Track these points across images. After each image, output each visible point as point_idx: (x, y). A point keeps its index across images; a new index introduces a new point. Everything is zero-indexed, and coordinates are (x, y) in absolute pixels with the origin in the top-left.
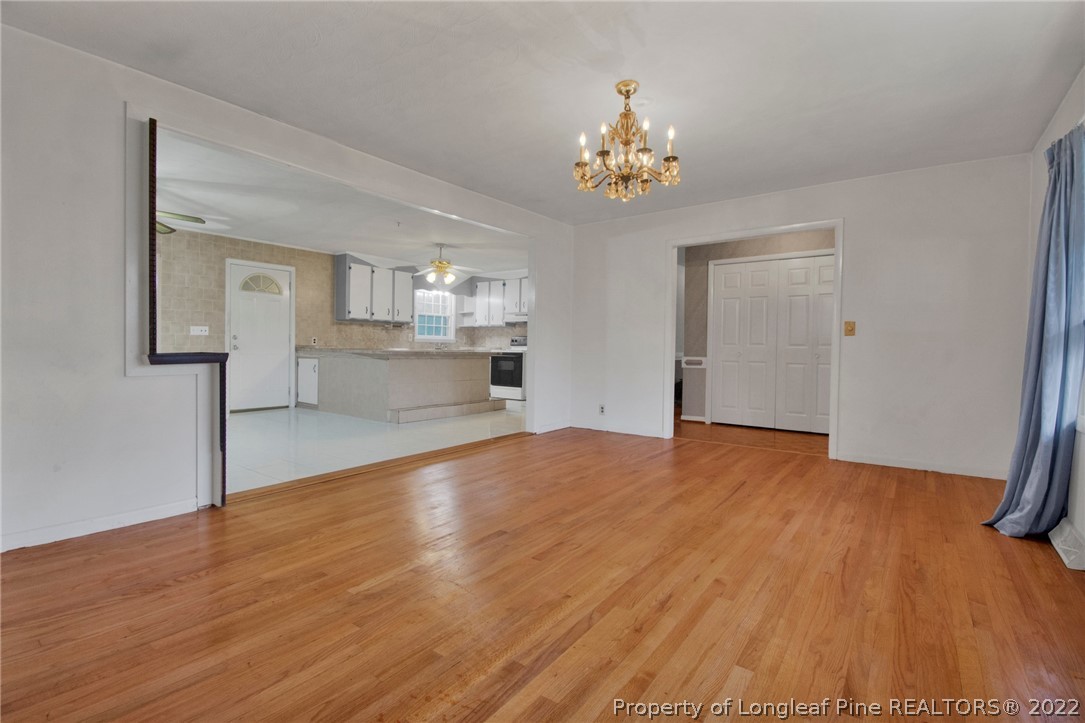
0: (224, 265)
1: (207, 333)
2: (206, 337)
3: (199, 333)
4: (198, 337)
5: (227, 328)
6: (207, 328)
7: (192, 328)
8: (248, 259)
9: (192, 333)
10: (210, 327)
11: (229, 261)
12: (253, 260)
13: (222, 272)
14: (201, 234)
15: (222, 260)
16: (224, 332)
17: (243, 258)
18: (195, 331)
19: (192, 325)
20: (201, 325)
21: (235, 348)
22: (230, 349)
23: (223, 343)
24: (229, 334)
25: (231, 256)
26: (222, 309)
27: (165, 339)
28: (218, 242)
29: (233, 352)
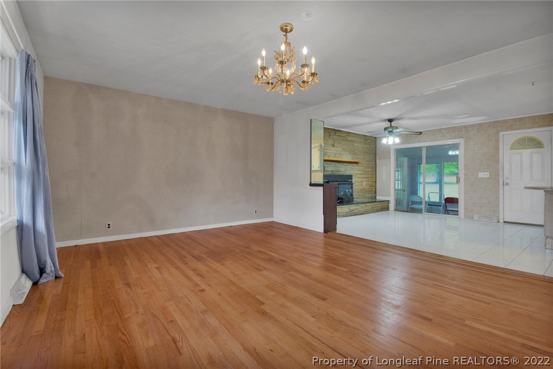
0: (499, 136)
1: (488, 176)
2: (488, 178)
3: (483, 176)
4: (482, 178)
5: (501, 173)
6: (488, 173)
7: (479, 173)
8: (515, 129)
9: (479, 176)
10: (490, 173)
11: (502, 133)
12: (519, 129)
13: (497, 140)
14: (485, 123)
15: (498, 133)
16: (498, 175)
17: (511, 130)
18: (481, 175)
19: (480, 172)
20: (485, 172)
21: (507, 184)
22: (503, 185)
23: (498, 181)
24: (502, 177)
25: (503, 131)
26: (498, 162)
27: (465, 180)
28: (495, 124)
29: (505, 187)
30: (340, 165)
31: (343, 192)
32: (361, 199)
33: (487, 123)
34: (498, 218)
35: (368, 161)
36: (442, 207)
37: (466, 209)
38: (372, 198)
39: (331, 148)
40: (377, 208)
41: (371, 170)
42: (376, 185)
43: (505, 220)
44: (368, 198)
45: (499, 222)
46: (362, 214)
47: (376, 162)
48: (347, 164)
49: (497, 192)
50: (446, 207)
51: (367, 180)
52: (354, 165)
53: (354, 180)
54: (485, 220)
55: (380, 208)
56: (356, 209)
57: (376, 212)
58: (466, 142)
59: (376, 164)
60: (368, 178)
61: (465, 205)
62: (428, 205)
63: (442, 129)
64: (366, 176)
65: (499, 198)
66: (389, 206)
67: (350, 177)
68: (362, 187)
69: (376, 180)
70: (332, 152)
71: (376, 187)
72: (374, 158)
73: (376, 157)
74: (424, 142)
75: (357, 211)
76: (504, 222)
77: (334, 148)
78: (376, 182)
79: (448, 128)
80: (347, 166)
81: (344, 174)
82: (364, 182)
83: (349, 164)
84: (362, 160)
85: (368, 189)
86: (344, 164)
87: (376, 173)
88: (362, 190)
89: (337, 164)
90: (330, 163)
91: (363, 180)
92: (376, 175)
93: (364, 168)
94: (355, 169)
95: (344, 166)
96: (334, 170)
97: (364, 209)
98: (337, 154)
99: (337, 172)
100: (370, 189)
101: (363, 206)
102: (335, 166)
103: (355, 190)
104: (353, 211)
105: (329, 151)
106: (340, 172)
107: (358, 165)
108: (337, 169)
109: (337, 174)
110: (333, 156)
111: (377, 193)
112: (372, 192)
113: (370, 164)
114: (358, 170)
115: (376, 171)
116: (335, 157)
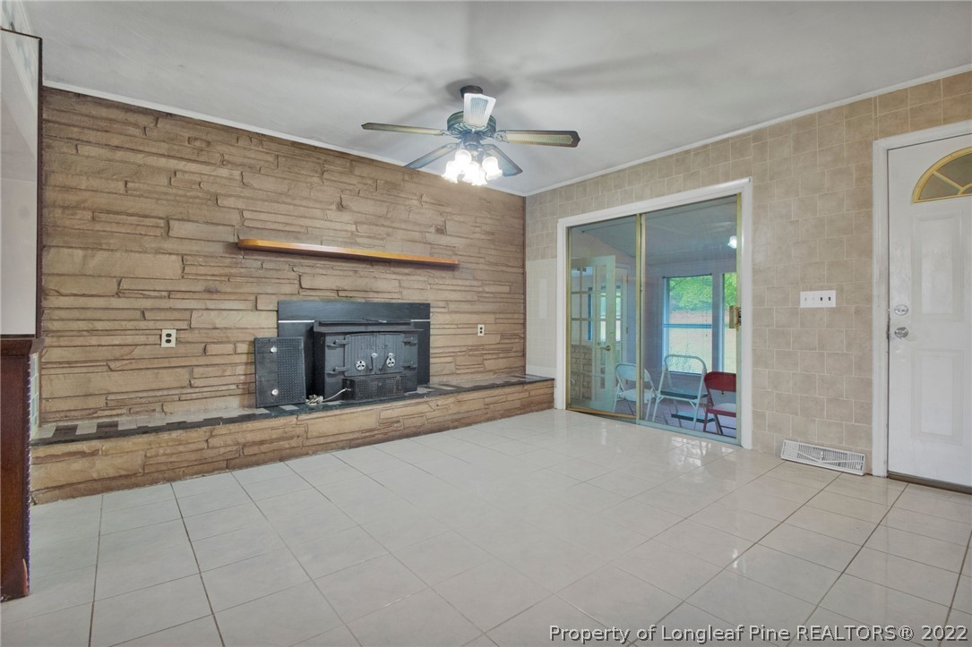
0: (870, 155)
1: (833, 304)
2: (832, 310)
3: (818, 304)
4: (814, 311)
5: (878, 291)
6: (833, 294)
7: (803, 295)
9: (803, 305)
10: (840, 291)
11: (880, 145)
12: (946, 122)
13: (866, 173)
14: (820, 114)
15: (865, 148)
16: (870, 298)
18: (810, 300)
19: (805, 289)
20: (822, 288)
21: (902, 332)
22: (888, 337)
23: (868, 324)
24: (884, 304)
25: (886, 133)
26: (867, 251)
27: (756, 316)
28: (859, 114)
29: (895, 341)
30: (377, 271)
31: (363, 358)
32: (470, 377)
33: (829, 111)
34: (867, 458)
35: (491, 264)
36: (697, 401)
37: (757, 416)
38: (510, 370)
39: (333, 213)
40: (507, 405)
41: (506, 289)
42: (525, 333)
43: (894, 469)
44: (494, 372)
45: (869, 474)
46: (441, 428)
47: (523, 266)
48: (406, 270)
49: (864, 364)
50: (711, 401)
51: (491, 318)
52: (437, 273)
53: (436, 319)
54: (820, 463)
55: (518, 404)
56: (411, 416)
57: (503, 416)
58: (759, 190)
59: (524, 274)
60: (494, 313)
61: (754, 405)
62: (662, 393)
63: (687, 152)
64: (490, 307)
65: (869, 383)
66: (553, 394)
67: (423, 310)
68: (470, 341)
69: (525, 319)
70: (338, 226)
71: (524, 338)
72: (520, 256)
73: (524, 253)
74: (640, 198)
75: (418, 422)
76: (891, 476)
77: (346, 217)
78: (524, 324)
79: (706, 146)
80: (409, 275)
81: (394, 301)
82: (479, 326)
83: (419, 271)
84: (473, 260)
85: (496, 346)
86: (392, 269)
87: (525, 299)
88: (471, 350)
89: (360, 267)
90: (326, 263)
91: (474, 318)
92: (525, 303)
93: (480, 283)
94: (441, 287)
95: (394, 277)
96: (346, 288)
97: (450, 412)
98: (361, 237)
99: (363, 295)
100: (506, 346)
101: (446, 403)
102: (351, 273)
103: (441, 351)
104: (398, 422)
105: (322, 222)
106: (376, 295)
107: (456, 273)
108: (361, 283)
109: (363, 301)
110: (341, 240)
111: (527, 356)
112: (513, 354)
113: (503, 271)
114: (455, 288)
115: (524, 294)
116: (351, 243)
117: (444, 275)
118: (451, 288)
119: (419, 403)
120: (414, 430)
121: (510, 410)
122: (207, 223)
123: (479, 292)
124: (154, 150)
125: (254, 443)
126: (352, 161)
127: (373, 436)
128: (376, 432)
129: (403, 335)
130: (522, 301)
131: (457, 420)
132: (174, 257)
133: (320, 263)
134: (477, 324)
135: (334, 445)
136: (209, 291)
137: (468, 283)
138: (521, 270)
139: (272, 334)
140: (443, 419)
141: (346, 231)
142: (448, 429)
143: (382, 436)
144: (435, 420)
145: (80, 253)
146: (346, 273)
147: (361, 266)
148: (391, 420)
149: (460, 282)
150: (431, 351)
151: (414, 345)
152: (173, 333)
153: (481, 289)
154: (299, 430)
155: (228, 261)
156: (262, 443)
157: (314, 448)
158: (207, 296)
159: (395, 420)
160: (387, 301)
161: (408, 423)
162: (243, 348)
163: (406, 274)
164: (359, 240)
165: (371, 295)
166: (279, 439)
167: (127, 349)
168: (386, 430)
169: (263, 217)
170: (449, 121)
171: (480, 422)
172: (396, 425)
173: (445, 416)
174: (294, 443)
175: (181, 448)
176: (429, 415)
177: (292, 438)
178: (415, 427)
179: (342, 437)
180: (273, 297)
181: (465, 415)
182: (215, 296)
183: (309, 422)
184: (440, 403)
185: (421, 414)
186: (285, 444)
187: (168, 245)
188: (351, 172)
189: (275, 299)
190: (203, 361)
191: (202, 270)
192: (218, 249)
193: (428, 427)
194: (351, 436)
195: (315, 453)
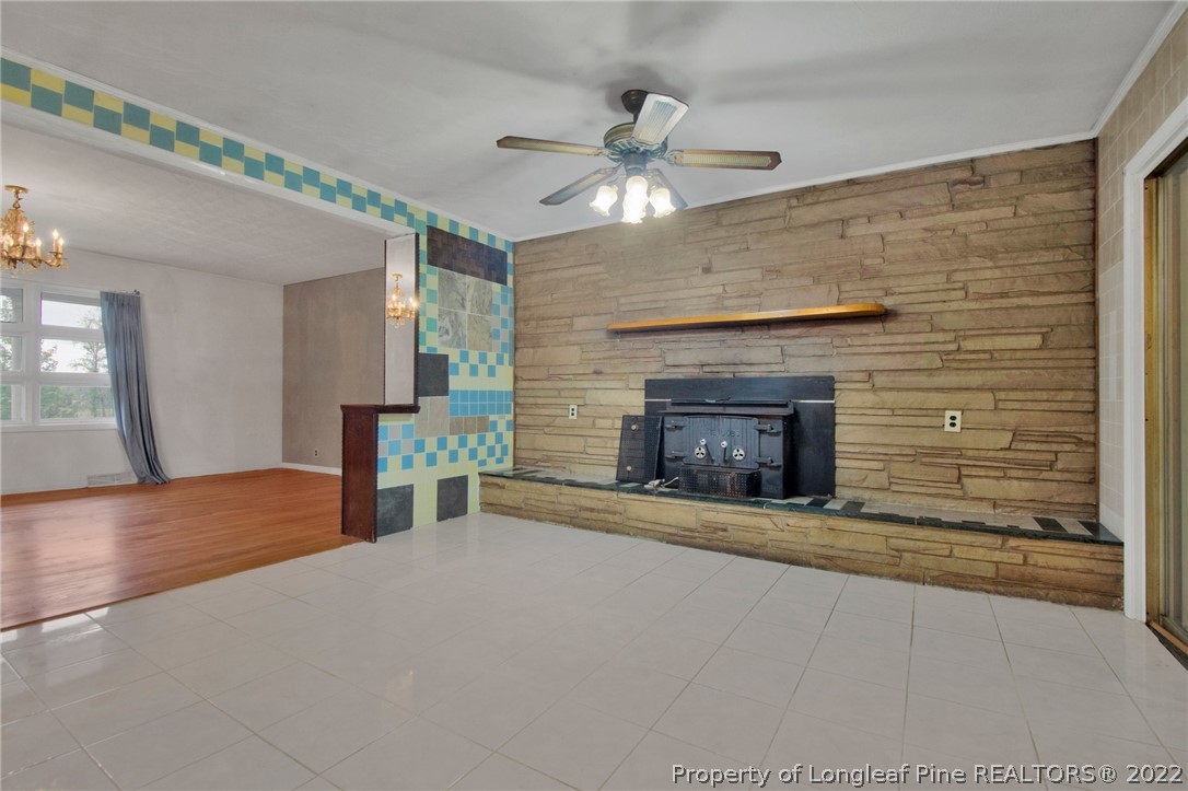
30: (750, 337)
35: (984, 297)
38: (1044, 507)
39: (697, 279)
40: (952, 565)
41: (1031, 341)
42: (1096, 434)
44: (994, 502)
47: (1093, 289)
48: (795, 331)
51: (983, 398)
52: (850, 329)
53: (848, 400)
55: (989, 571)
56: (746, 528)
57: (939, 582)
59: (1094, 304)
60: (995, 390)
64: (977, 378)
66: (1119, 577)
68: (926, 440)
69: (1096, 403)
70: (703, 292)
71: (1095, 444)
72: (1083, 267)
73: (1095, 259)
75: (757, 539)
77: (712, 279)
78: (1094, 412)
80: (800, 337)
81: (774, 375)
82: (948, 414)
83: (816, 330)
84: (934, 297)
85: (1001, 454)
86: (773, 332)
87: (1096, 359)
88: (927, 455)
89: (729, 336)
90: (690, 335)
91: (936, 400)
92: (1096, 367)
93: (950, 336)
94: (857, 350)
95: (775, 342)
96: (710, 362)
97: (812, 540)
98: (731, 298)
99: (732, 368)
100: (1031, 456)
101: (804, 524)
102: (717, 344)
103: (857, 449)
104: (725, 530)
105: (686, 291)
106: (748, 368)
107: (890, 326)
108: (728, 355)
109: (731, 376)
110: (706, 306)
111: (1102, 483)
112: (1058, 476)
113: (1019, 307)
114: (887, 349)
115: (1095, 347)
116: (717, 308)
117: (865, 331)
118: (879, 349)
119: (755, 514)
120: (748, 548)
121: (962, 576)
122: (596, 315)
123: (948, 353)
124: (566, 265)
125: (587, 509)
126: (718, 210)
127: (695, 538)
128: (697, 534)
129: (756, 420)
130: (1089, 363)
131: (826, 557)
132: (576, 347)
133: (684, 336)
134: (945, 409)
135: (652, 534)
136: (595, 372)
137: (922, 338)
138: (1084, 298)
139: (641, 412)
140: (798, 548)
141: (712, 295)
142: (808, 565)
143: (702, 541)
144: (784, 545)
145: (531, 350)
146: (711, 344)
147: (730, 334)
148: (714, 525)
149: (900, 339)
150: (838, 448)
151: (777, 434)
152: (575, 407)
153: (952, 347)
154: (619, 508)
155: (608, 345)
156: (592, 510)
157: (634, 530)
158: (595, 377)
159: (720, 526)
160: (764, 375)
161: (741, 535)
162: (619, 424)
163: (794, 337)
164: (728, 303)
165: (741, 368)
166: (605, 511)
167: (551, 419)
168: (709, 536)
169: (634, 299)
170: (606, 138)
171: (880, 576)
172: (721, 533)
173: (802, 544)
174: (617, 519)
175: (543, 498)
176: (772, 534)
177: (615, 513)
178: (752, 545)
179: (659, 528)
180: (642, 376)
181: (845, 554)
182: (600, 377)
183: (628, 502)
184: (791, 521)
185: (762, 531)
186: (610, 518)
187: (572, 338)
188: (718, 224)
189: (643, 379)
190: (593, 432)
191: (592, 355)
192: (602, 335)
193: (772, 551)
194: (668, 530)
195: (635, 535)
